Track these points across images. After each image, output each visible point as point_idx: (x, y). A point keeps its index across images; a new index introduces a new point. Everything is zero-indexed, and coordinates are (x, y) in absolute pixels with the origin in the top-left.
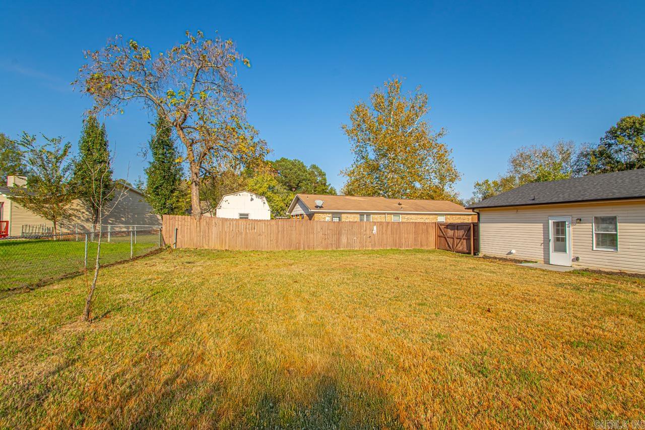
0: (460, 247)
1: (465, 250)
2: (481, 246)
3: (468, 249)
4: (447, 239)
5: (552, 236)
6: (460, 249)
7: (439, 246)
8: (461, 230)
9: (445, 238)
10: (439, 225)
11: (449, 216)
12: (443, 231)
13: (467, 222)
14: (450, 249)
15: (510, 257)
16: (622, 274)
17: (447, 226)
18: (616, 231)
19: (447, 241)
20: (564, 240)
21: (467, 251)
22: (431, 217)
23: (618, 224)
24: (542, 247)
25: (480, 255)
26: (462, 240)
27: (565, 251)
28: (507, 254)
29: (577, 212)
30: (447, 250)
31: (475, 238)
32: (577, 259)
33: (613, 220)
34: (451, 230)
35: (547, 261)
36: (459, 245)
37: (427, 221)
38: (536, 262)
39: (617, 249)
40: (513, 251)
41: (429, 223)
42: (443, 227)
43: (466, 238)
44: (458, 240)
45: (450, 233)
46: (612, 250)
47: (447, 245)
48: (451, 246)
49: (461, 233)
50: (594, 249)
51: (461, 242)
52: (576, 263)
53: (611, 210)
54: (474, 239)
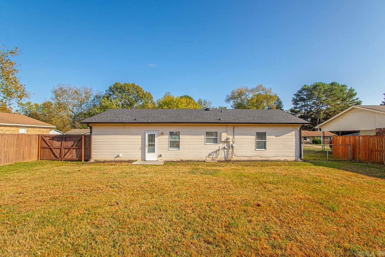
0: (68, 156)
1: (75, 158)
2: (92, 153)
3: (79, 156)
4: (54, 150)
5: (147, 144)
6: (69, 158)
7: (41, 157)
8: (70, 141)
9: (51, 149)
10: (42, 138)
11: (30, 129)
12: (48, 142)
13: (46, 134)
14: (56, 158)
15: (117, 159)
16: (182, 161)
17: (53, 137)
18: (179, 139)
19: (52, 151)
20: (153, 145)
21: (78, 159)
22: (13, 129)
23: (180, 136)
24: (141, 150)
25: (92, 161)
26: (71, 150)
27: (154, 152)
28: (115, 158)
29: (161, 129)
30: (54, 160)
31: (86, 147)
32: (161, 156)
33: (178, 134)
34: (58, 141)
35: (144, 159)
36: (68, 154)
37: (7, 132)
38: (136, 160)
39: (179, 149)
40: (121, 155)
41: (33, 135)
42: (48, 138)
43: (77, 147)
44: (67, 151)
45: (57, 144)
46: (177, 149)
47: (53, 156)
48: (58, 156)
49: (70, 144)
50: (169, 149)
51: (70, 152)
52: (160, 158)
53: (177, 128)
54: (84, 148)
